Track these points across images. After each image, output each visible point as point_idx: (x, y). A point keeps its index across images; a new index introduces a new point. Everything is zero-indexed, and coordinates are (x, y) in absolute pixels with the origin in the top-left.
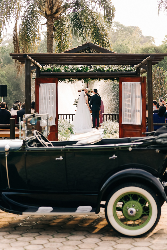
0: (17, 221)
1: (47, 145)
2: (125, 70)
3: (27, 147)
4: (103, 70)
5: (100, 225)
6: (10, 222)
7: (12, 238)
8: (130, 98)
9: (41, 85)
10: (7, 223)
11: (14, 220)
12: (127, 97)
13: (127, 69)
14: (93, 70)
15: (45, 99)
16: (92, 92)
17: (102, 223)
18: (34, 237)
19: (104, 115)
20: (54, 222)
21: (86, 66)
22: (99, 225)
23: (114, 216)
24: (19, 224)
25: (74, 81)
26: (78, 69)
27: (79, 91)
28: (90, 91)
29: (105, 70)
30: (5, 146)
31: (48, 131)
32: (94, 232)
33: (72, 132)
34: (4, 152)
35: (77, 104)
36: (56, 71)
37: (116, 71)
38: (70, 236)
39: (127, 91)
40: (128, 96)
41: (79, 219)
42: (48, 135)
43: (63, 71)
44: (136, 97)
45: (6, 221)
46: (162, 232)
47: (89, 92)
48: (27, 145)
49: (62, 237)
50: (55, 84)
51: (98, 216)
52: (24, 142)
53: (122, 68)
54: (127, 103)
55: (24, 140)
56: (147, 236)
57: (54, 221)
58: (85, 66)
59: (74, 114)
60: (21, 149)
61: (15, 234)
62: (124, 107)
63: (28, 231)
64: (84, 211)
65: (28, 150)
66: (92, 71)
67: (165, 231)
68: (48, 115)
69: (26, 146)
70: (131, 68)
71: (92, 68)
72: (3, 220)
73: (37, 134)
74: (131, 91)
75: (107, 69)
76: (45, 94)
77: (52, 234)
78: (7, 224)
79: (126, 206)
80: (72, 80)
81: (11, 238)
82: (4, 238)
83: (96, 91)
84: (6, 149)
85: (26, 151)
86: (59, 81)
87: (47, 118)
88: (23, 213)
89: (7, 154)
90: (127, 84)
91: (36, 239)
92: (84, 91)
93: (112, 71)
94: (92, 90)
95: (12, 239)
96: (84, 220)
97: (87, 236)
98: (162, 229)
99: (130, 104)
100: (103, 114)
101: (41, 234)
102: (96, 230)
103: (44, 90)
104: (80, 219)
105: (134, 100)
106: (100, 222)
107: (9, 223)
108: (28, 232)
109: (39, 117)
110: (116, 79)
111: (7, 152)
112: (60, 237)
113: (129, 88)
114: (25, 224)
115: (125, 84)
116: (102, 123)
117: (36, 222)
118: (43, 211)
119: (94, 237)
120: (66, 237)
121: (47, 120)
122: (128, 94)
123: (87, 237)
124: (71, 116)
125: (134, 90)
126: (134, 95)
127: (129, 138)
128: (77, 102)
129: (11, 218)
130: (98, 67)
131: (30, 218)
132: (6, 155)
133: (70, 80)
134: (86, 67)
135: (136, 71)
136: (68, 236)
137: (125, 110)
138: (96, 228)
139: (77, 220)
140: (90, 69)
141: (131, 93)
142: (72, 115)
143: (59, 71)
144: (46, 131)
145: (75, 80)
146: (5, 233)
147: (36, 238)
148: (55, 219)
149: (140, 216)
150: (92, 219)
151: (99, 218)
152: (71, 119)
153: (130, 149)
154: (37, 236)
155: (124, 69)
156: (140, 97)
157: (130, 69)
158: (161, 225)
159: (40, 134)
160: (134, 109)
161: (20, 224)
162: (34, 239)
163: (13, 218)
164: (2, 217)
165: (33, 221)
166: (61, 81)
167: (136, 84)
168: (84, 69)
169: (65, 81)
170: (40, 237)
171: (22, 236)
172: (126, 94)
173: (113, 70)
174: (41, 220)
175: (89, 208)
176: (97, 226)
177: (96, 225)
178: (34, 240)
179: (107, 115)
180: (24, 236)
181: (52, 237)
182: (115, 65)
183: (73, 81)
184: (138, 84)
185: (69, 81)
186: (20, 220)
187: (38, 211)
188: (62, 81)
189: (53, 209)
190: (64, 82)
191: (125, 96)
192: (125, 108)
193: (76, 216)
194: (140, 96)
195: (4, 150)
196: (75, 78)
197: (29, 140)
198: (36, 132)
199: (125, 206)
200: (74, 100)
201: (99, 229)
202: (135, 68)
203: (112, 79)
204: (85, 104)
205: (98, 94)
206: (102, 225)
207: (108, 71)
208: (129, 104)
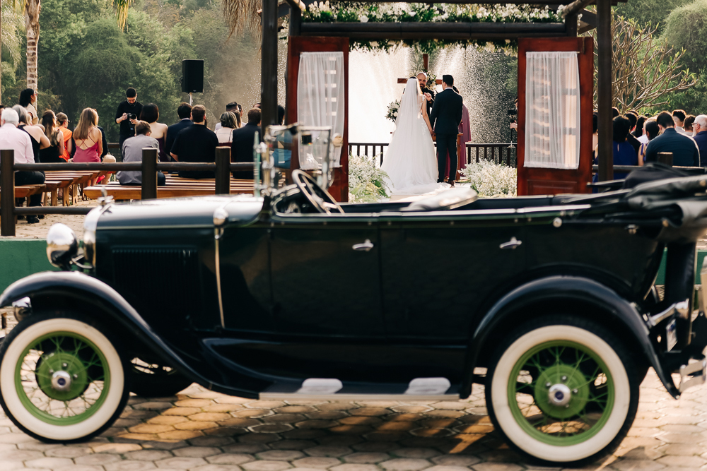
0: (241, 421)
1: (328, 209)
2: (535, 20)
3: (274, 214)
4: (473, 16)
5: (470, 433)
6: (222, 424)
7: (230, 464)
8: (547, 95)
9: (305, 56)
10: (213, 424)
11: (232, 417)
12: (540, 92)
13: (541, 16)
14: (445, 16)
15: (313, 94)
16: (438, 82)
17: (474, 428)
18: (290, 462)
19: (469, 146)
20: (342, 425)
21: (428, 6)
22: (466, 433)
23: (509, 405)
24: (246, 428)
25: (395, 46)
26: (405, 14)
27: (401, 81)
28: (433, 80)
29: (478, 17)
30: (213, 213)
31: (330, 176)
32: (452, 451)
33: (383, 190)
34: (212, 229)
35: (395, 114)
36: (345, 18)
37: (511, 21)
38: (389, 460)
39: (540, 77)
40: (543, 91)
41: (411, 416)
42: (330, 184)
43: (363, 19)
44: (565, 93)
45: (209, 421)
46: (639, 453)
47: (430, 82)
48: (275, 209)
49: (367, 463)
50: (341, 54)
51: (463, 410)
52: (268, 200)
53: (525, 15)
54: (539, 109)
55: (268, 195)
56: (599, 465)
57: (343, 421)
58: (423, 7)
59: (387, 145)
60: (257, 219)
61: (237, 453)
62: (531, 121)
63: (271, 445)
64: (427, 390)
65: (277, 223)
66: (443, 20)
67: (647, 452)
68: (329, 131)
69: (271, 212)
70: (551, 15)
71: (444, 12)
72: (201, 417)
73: (302, 181)
74: (550, 76)
75: (486, 14)
76: (313, 82)
77: (338, 455)
78: (214, 428)
79: (545, 380)
80: (389, 43)
81: (225, 464)
82: (209, 462)
83: (448, 79)
84: (217, 219)
85: (272, 225)
86: (354, 47)
87: (326, 141)
88: (261, 395)
89: (219, 233)
90: (540, 57)
91: (294, 467)
92: (417, 80)
93: (498, 20)
94: (437, 78)
95: (229, 467)
96: (423, 421)
97: (434, 459)
98: (641, 448)
99: (547, 111)
100: (467, 145)
101: (309, 453)
102: (460, 447)
103: (313, 69)
104: (414, 419)
105: (559, 101)
106: (468, 426)
107: (220, 426)
108: (272, 449)
109: (307, 133)
110: (511, 44)
111: (219, 227)
112: (362, 463)
113: (546, 68)
114: (263, 428)
115: (535, 57)
116: (464, 167)
117: (293, 424)
118: (314, 389)
119: (453, 464)
120: (376, 464)
121: (326, 146)
122: (543, 84)
123: (434, 464)
124: (378, 148)
125: (559, 73)
126: (559, 87)
127: (551, 196)
128: (395, 110)
129: (223, 412)
130: (460, 11)
131: (276, 413)
132: (217, 237)
133: (384, 45)
134: (429, 9)
135: (564, 21)
136: (384, 461)
137: (534, 129)
138: (460, 440)
139: (405, 421)
140: (437, 15)
141: (551, 80)
142: (382, 145)
143: (352, 19)
144: (325, 176)
145: (397, 45)
146: (208, 451)
147: (295, 463)
148: (343, 417)
149: (581, 407)
150: (447, 418)
151: (465, 416)
152: (378, 158)
153: (558, 222)
154: (297, 459)
155: (532, 15)
156: (575, 94)
157: (547, 16)
158: (636, 437)
159: (310, 181)
160: (560, 125)
161: (250, 428)
162: (289, 465)
163: (228, 412)
164: (199, 410)
165: (285, 420)
166: (357, 48)
167: (566, 57)
168: (421, 14)
169: (368, 46)
170: (306, 462)
171: (258, 459)
172: (538, 83)
173: (501, 18)
174: (307, 419)
175: (444, 383)
176: (462, 437)
177: (458, 433)
178: (290, 468)
179: (477, 146)
180: (262, 459)
181: (338, 462)
182: (508, 6)
183: (390, 46)
184: (571, 58)
185: (380, 47)
186: (248, 418)
187: (301, 391)
188: (360, 47)
189: (343, 384)
190: (366, 48)
191: (534, 91)
192: (534, 124)
193: (401, 410)
194: (576, 90)
195: (212, 222)
196: (397, 40)
197: (278, 196)
198: (300, 176)
199: (539, 380)
200: (389, 105)
201: (467, 444)
202: (562, 13)
203: (499, 43)
204: (419, 116)
205: (455, 88)
206: (475, 433)
207: (489, 19)
208: (545, 111)
